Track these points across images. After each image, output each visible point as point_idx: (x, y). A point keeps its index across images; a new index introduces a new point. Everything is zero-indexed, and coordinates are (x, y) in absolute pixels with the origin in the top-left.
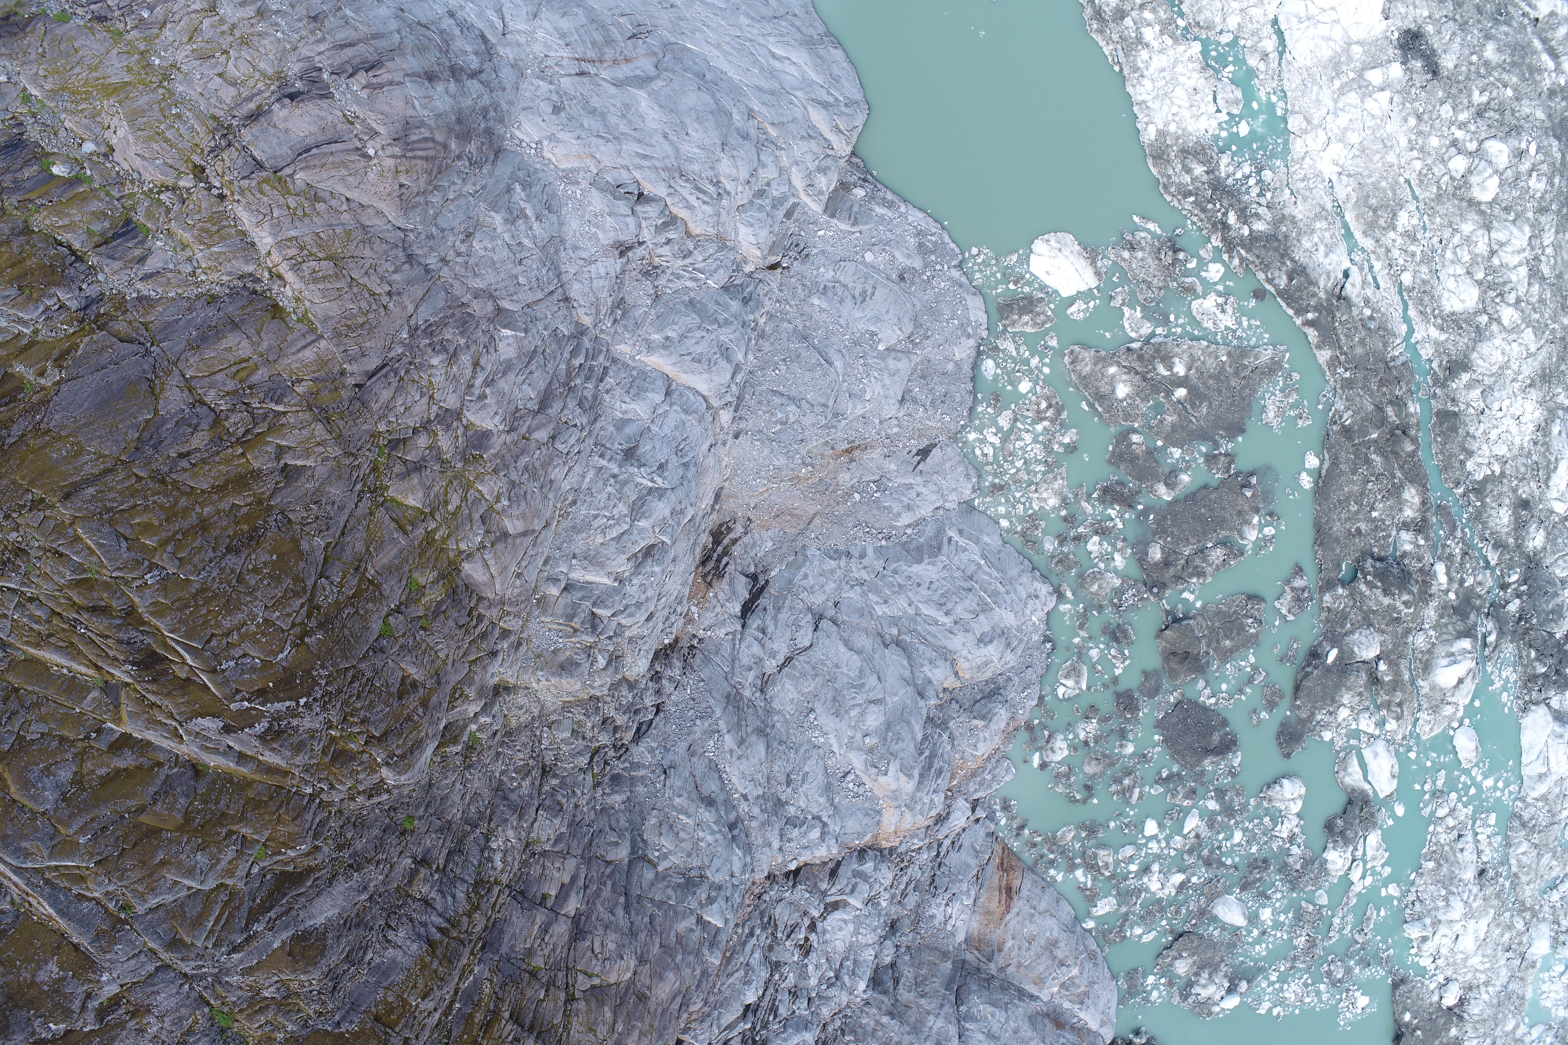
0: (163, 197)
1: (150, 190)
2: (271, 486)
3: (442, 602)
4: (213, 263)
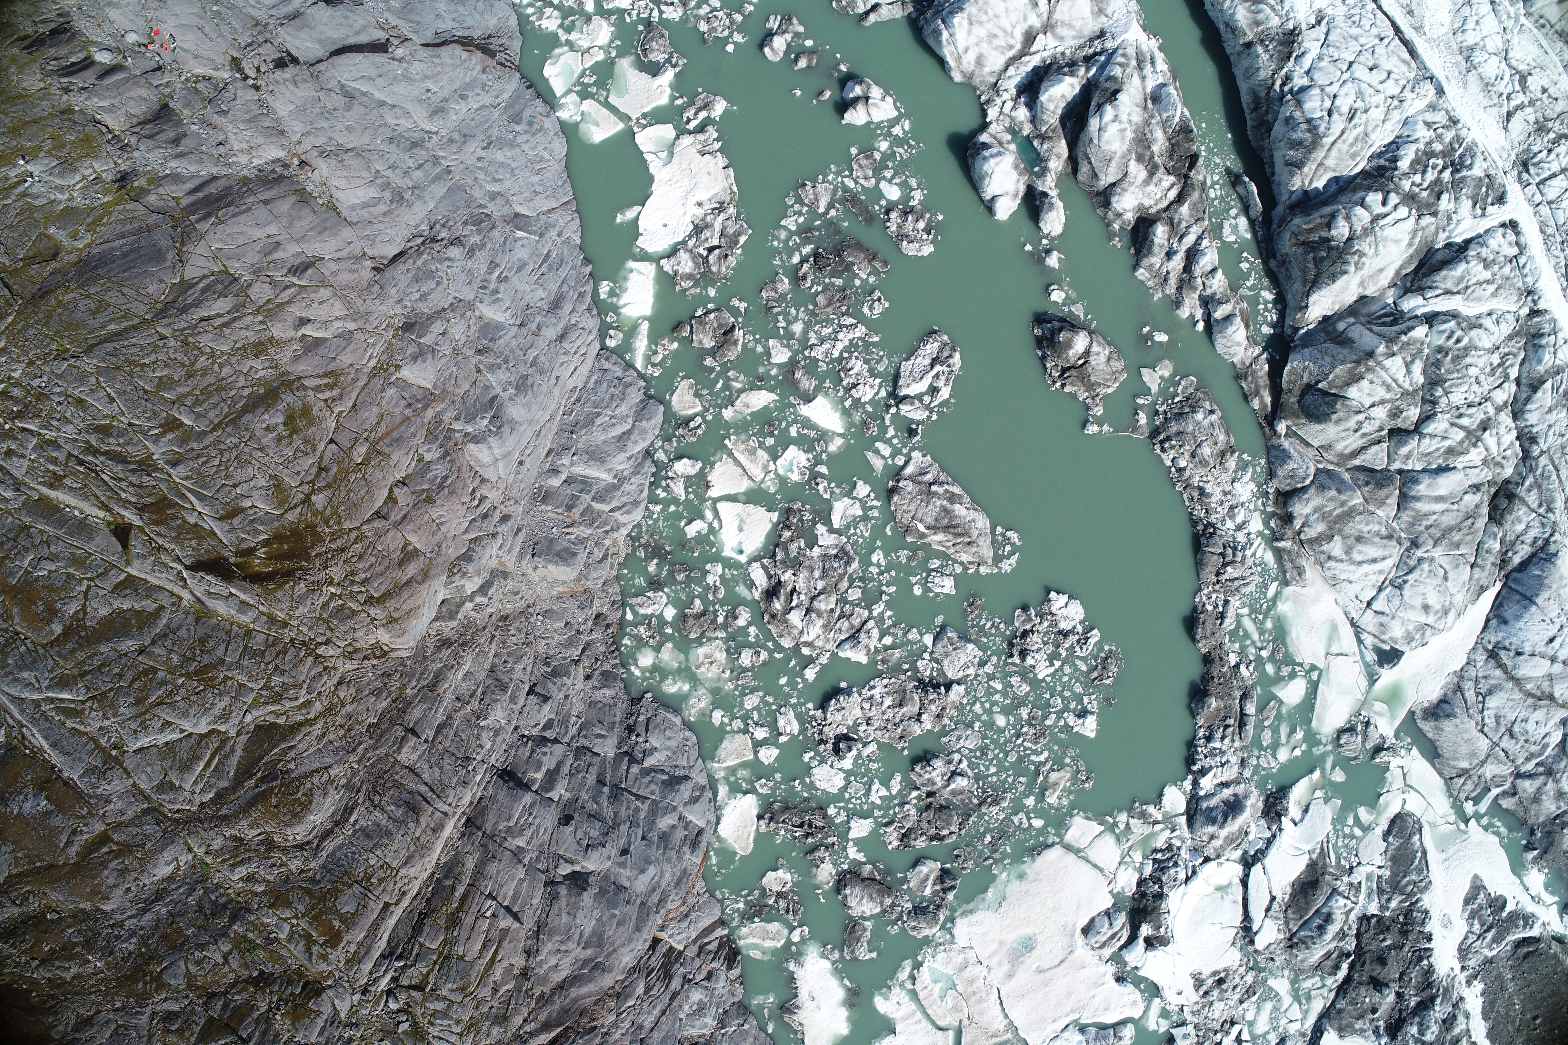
2: (289, 353)
3: (446, 477)
4: (245, 146)
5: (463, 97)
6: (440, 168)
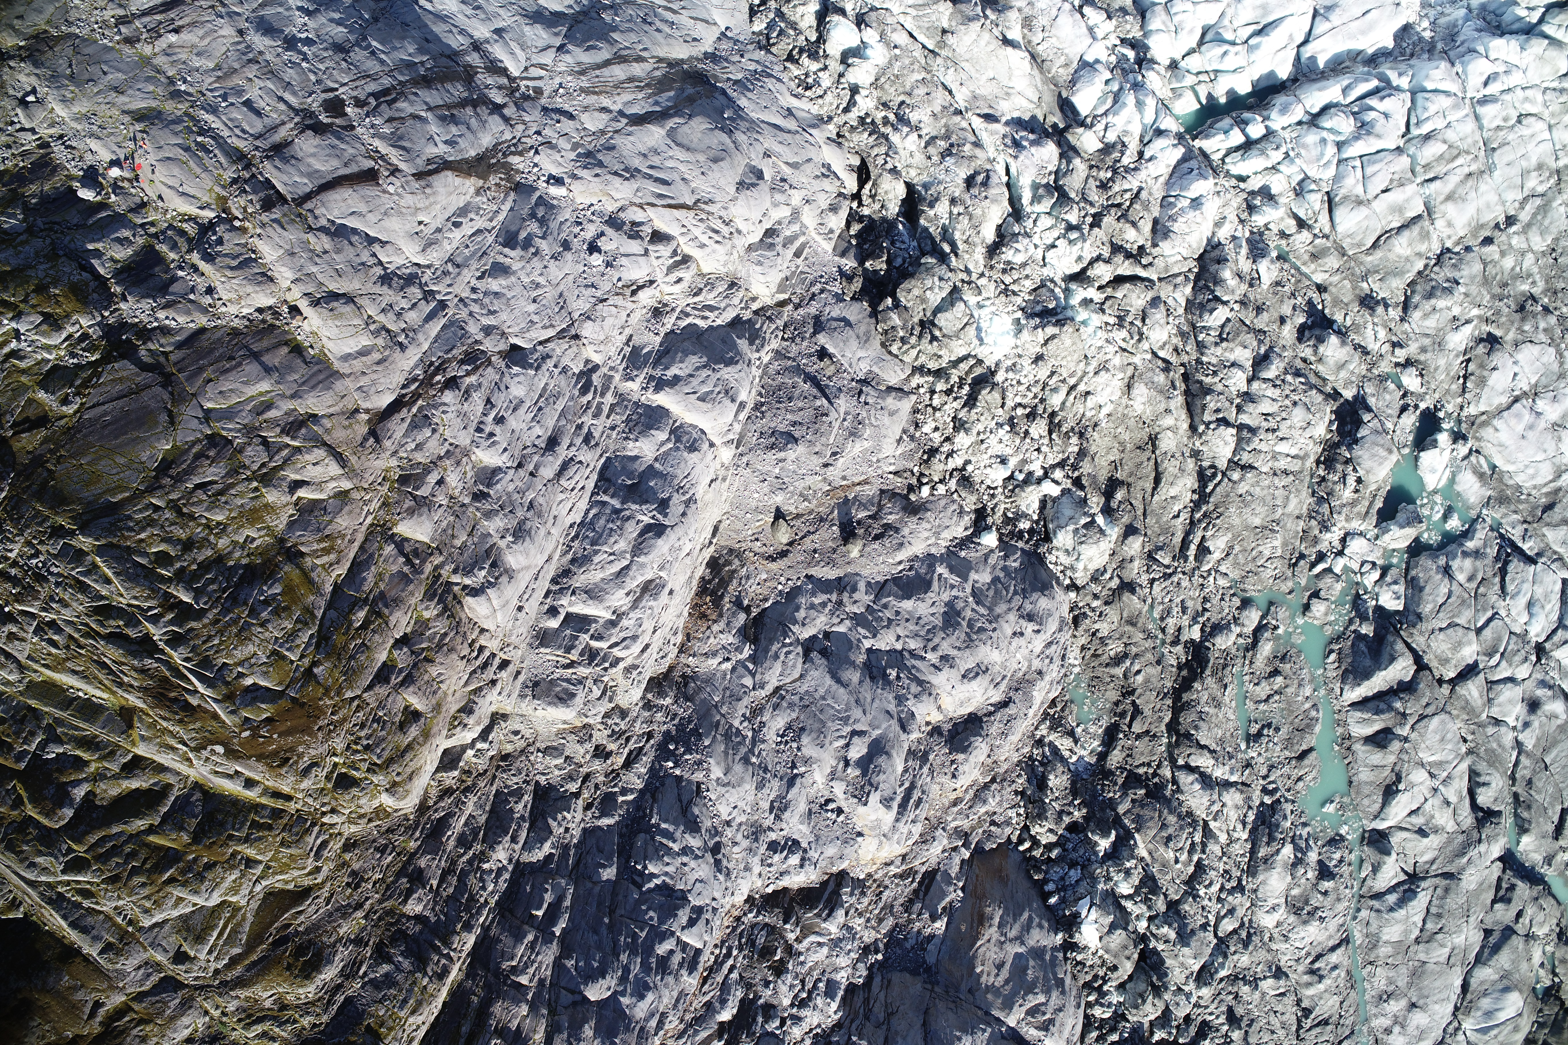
0: (185, 226)
1: (173, 218)
2: (284, 519)
3: (445, 634)
4: (233, 296)
5: (457, 225)
6: (433, 304)
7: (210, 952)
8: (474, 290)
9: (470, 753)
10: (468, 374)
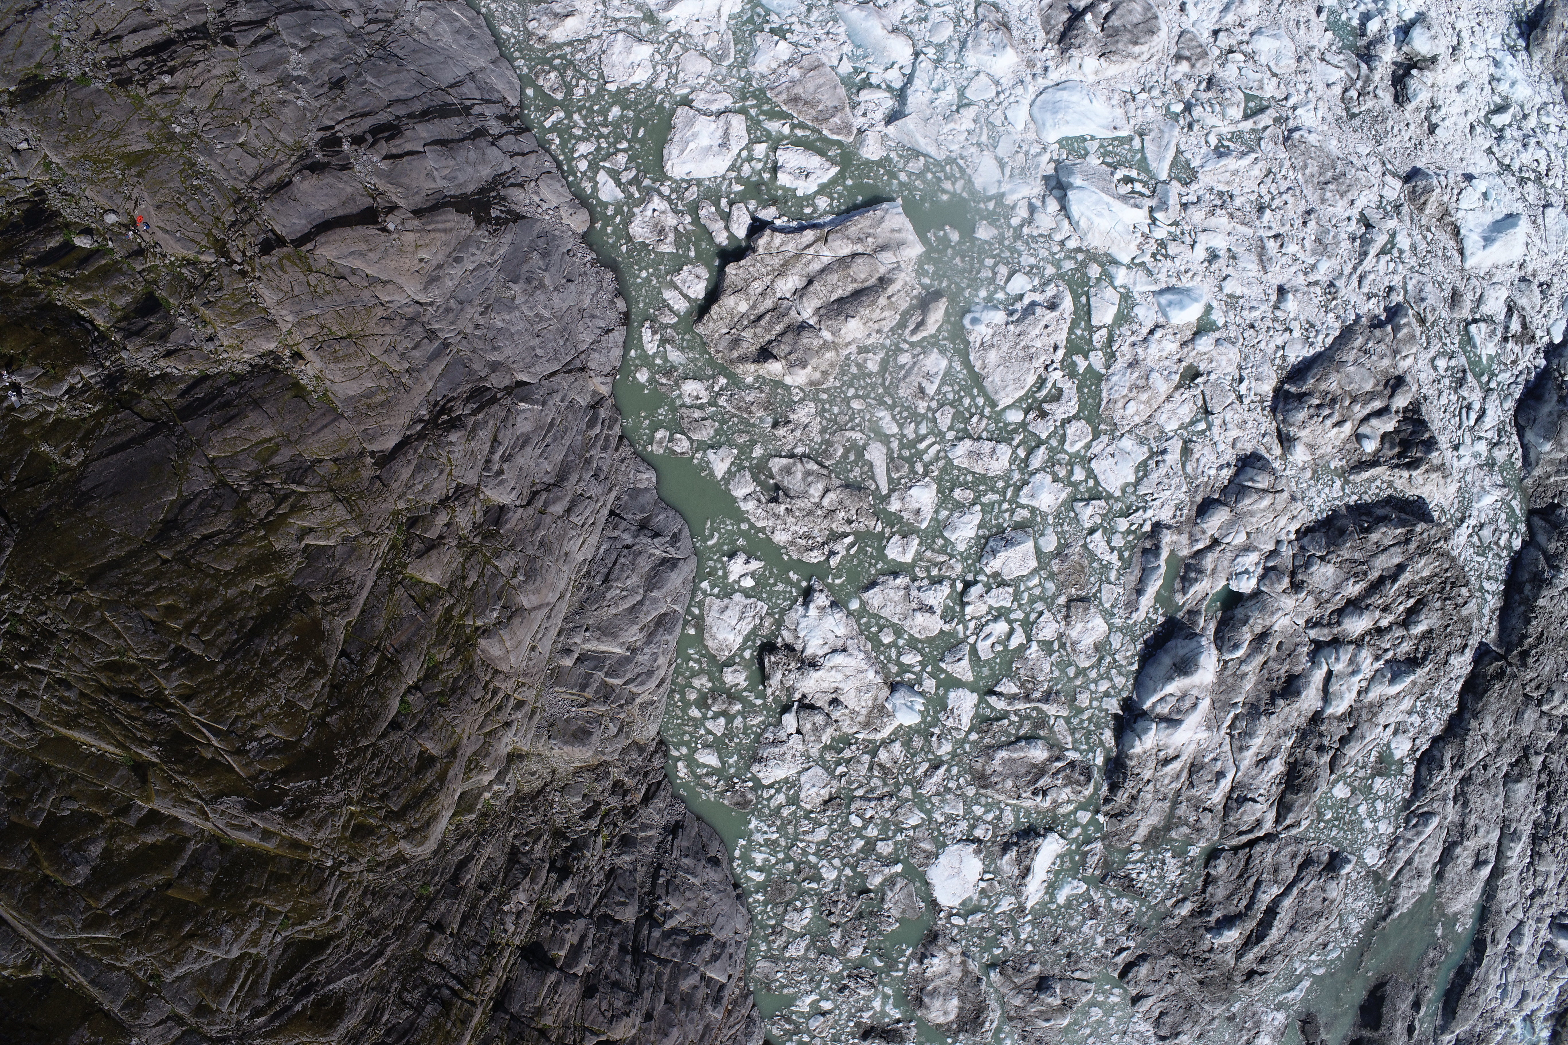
0: (184, 271)
1: (172, 263)
2: (293, 567)
3: (459, 678)
4: (234, 340)
5: (458, 260)
6: (437, 343)
7: (232, 1004)
8: (477, 327)
9: (487, 795)
10: (474, 413)
